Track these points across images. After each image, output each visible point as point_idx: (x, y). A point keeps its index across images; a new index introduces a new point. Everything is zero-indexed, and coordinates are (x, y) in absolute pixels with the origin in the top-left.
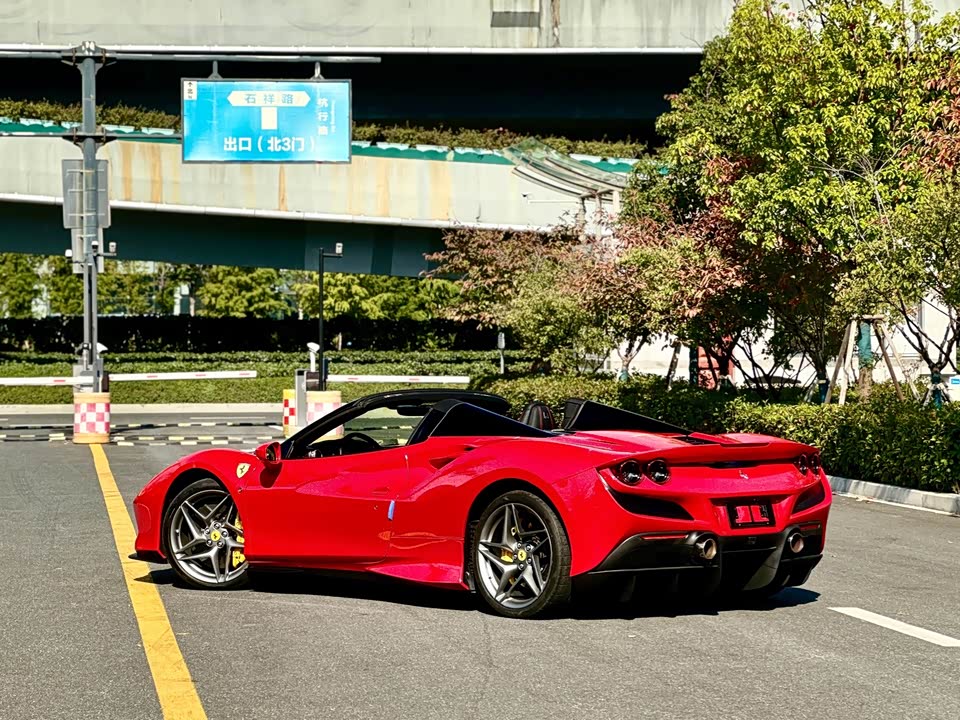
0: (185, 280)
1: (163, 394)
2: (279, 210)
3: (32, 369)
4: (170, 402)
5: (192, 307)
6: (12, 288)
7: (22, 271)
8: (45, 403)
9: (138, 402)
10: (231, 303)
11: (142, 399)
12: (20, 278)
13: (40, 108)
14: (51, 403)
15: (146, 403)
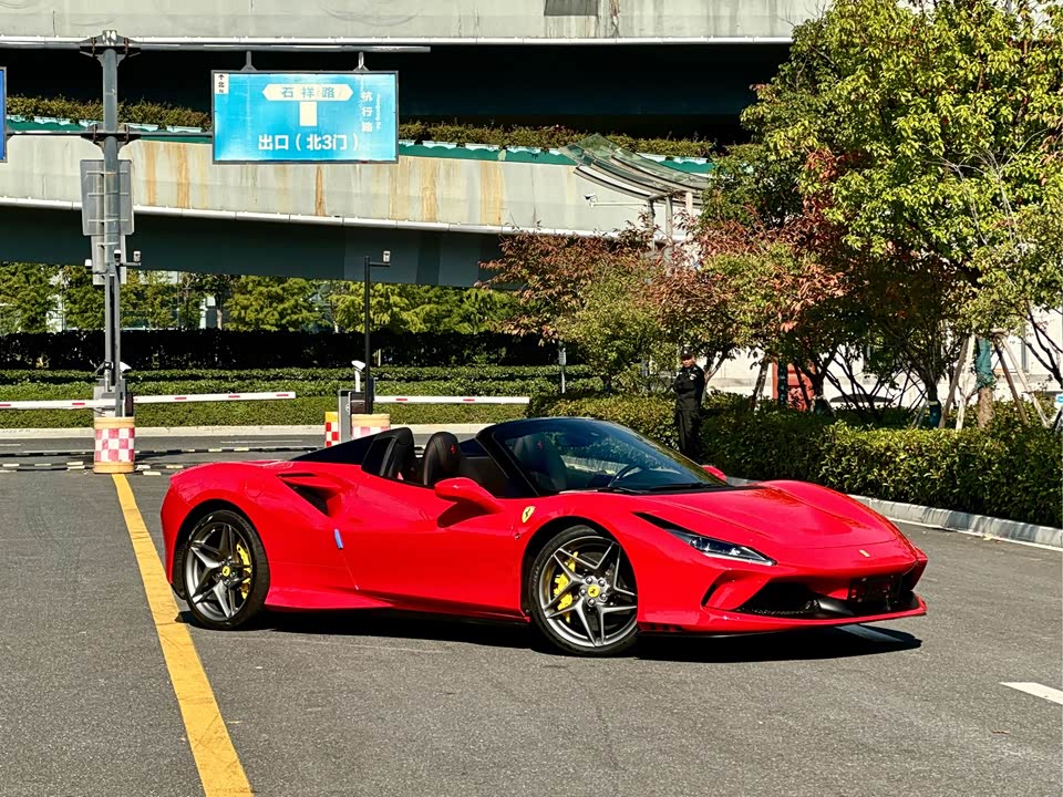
0: (211, 291)
1: (190, 416)
2: (316, 215)
3: (47, 389)
4: (198, 424)
5: (219, 320)
6: (24, 301)
7: (35, 282)
8: (61, 426)
9: (163, 424)
10: (261, 316)
11: (168, 421)
12: (32, 290)
13: (56, 105)
14: (68, 426)
15: (172, 425)
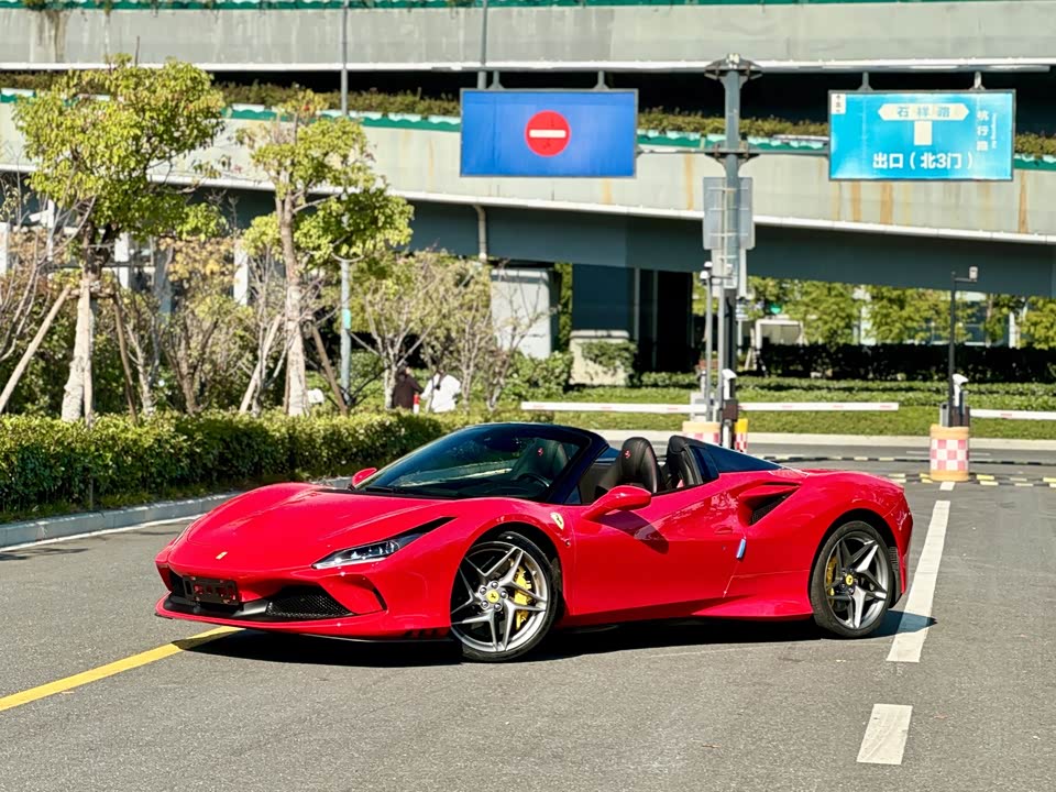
2: (1019, 232)
4: (897, 434)
12: (834, 303)
